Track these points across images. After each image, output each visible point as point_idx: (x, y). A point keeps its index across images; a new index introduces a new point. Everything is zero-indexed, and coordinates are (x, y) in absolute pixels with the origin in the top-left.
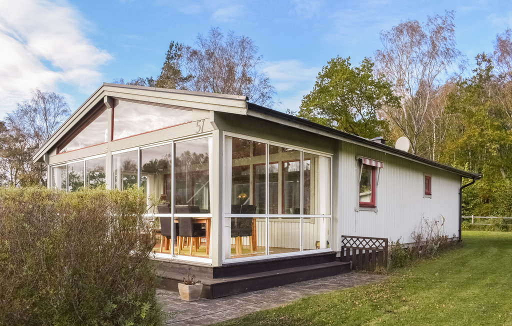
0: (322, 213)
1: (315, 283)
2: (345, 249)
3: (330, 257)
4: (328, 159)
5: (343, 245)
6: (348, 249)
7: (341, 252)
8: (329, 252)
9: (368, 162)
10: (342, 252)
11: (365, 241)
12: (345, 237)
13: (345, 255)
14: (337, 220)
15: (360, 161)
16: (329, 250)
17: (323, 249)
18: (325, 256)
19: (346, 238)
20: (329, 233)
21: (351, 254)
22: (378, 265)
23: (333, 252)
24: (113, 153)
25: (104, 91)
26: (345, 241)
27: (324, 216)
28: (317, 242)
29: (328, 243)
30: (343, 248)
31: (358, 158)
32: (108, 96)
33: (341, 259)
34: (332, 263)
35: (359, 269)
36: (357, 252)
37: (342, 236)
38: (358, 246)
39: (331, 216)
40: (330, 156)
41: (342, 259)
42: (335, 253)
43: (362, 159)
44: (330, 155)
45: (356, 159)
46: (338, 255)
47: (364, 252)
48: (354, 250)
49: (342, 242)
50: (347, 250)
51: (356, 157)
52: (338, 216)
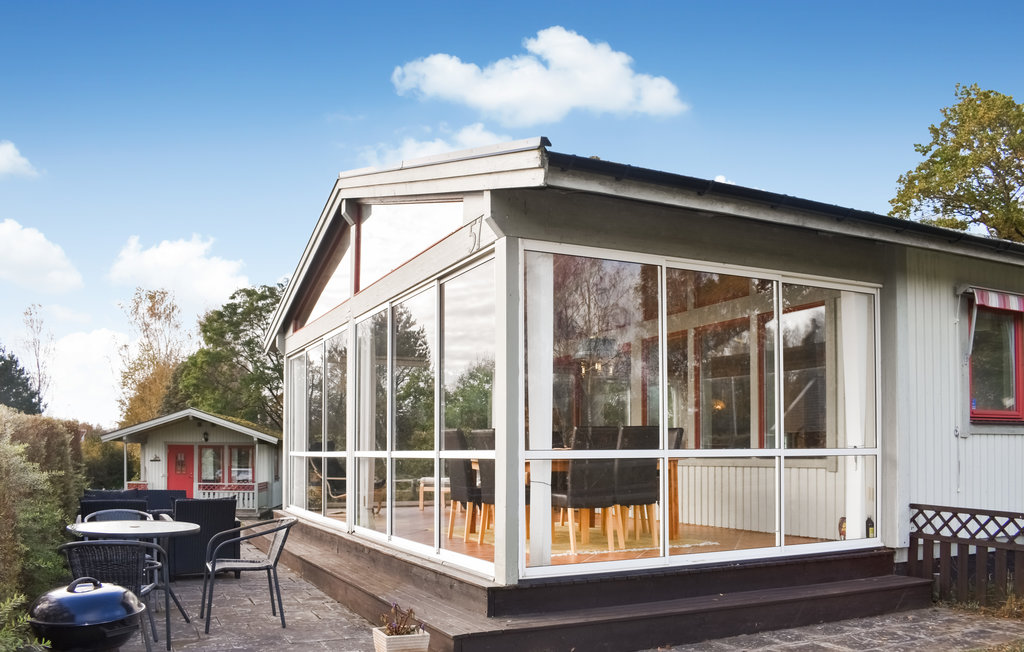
0: (851, 443)
1: (798, 638)
2: (921, 541)
3: (875, 561)
4: (865, 299)
5: (915, 529)
6: (929, 540)
7: (909, 549)
8: (872, 549)
9: (993, 301)
10: (912, 548)
11: (977, 521)
12: (919, 508)
13: (920, 557)
14: (894, 463)
15: (968, 301)
16: (874, 543)
17: (855, 540)
18: (854, 559)
19: (921, 512)
20: (872, 495)
21: (937, 554)
22: (1013, 591)
23: (885, 548)
24: (358, 321)
25: (340, 190)
26: (921, 520)
27: (856, 452)
28: (843, 520)
29: (870, 523)
30: (913, 538)
31: (961, 291)
32: (347, 200)
33: (907, 569)
34: (875, 579)
35: (959, 600)
36: (954, 551)
37: (912, 506)
38: (955, 534)
39: (878, 451)
40: (873, 291)
41: (912, 567)
42: (892, 552)
43: (973, 294)
44: (873, 288)
45: (957, 296)
46: (901, 558)
47: (972, 550)
48: (945, 544)
49: (913, 520)
50: (924, 545)
51: (955, 290)
52: (899, 453)
